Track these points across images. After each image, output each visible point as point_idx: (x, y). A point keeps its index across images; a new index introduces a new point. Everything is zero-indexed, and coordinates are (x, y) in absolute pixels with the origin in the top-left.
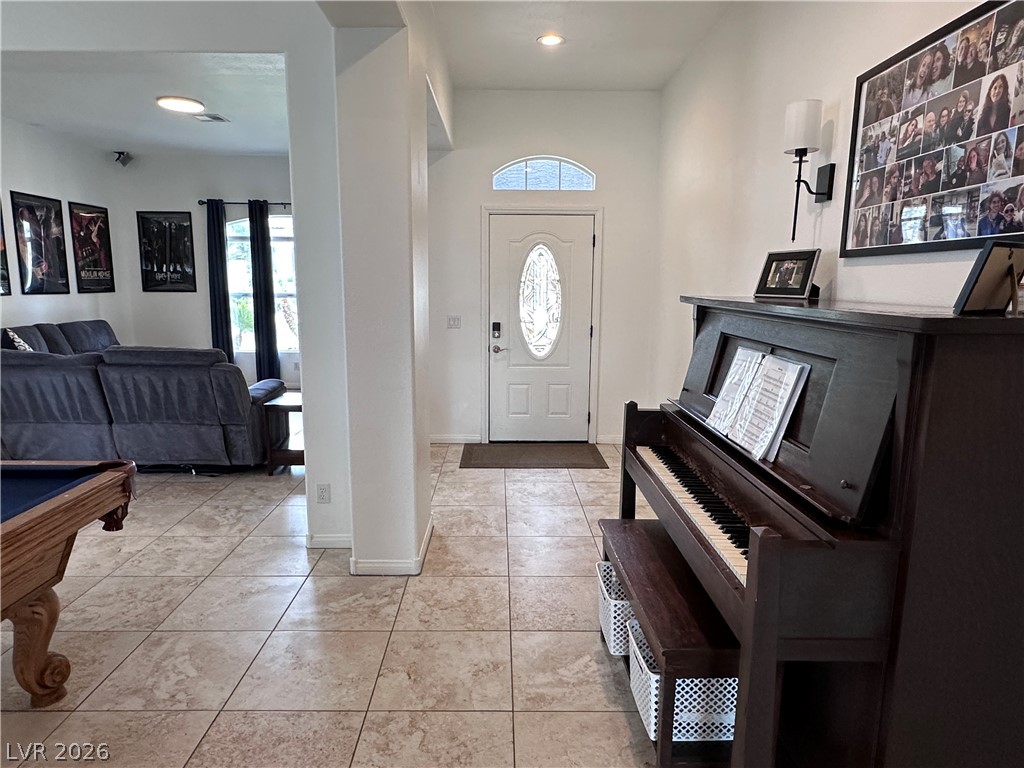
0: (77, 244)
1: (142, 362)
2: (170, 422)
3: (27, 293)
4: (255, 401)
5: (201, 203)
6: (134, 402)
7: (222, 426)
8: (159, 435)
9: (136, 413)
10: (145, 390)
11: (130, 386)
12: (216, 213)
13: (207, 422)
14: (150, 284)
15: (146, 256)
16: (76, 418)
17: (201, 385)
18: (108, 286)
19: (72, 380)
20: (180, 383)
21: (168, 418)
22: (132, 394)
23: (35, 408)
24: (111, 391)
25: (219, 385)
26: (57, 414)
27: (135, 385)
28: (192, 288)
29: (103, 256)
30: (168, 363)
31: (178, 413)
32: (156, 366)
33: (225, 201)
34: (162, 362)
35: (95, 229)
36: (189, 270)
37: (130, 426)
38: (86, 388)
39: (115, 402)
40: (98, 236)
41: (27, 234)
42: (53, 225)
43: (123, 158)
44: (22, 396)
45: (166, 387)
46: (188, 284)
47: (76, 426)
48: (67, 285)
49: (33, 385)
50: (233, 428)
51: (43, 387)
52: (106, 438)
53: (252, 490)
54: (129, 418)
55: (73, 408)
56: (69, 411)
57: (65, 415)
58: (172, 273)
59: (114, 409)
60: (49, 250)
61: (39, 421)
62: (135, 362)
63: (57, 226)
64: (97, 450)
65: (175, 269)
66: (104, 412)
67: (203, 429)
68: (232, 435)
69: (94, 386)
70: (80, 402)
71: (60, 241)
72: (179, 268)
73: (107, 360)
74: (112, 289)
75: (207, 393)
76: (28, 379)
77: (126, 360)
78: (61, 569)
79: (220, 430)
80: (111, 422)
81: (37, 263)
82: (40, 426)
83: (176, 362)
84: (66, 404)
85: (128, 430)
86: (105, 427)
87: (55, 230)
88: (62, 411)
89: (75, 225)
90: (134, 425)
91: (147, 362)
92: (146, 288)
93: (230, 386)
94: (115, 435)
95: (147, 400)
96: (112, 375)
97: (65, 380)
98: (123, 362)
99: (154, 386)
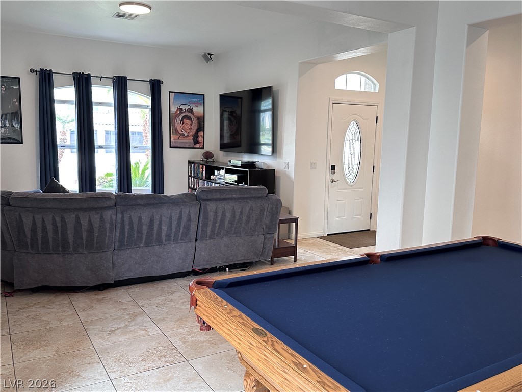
1: (227, 196)
2: (234, 236)
6: (217, 225)
7: (263, 235)
8: (225, 246)
9: (216, 232)
10: (228, 215)
11: (220, 214)
12: (46, 80)
13: (256, 233)
16: (176, 240)
17: (261, 210)
19: (185, 212)
20: (251, 209)
21: (235, 233)
22: (219, 219)
23: (149, 236)
24: (206, 218)
25: (272, 208)
26: (164, 238)
27: (224, 212)
30: (244, 196)
31: (242, 229)
33: (53, 71)
34: (239, 196)
36: (16, 126)
37: (209, 242)
38: (192, 217)
39: (206, 225)
44: (145, 228)
45: (241, 212)
47: (174, 245)
49: (156, 217)
50: (268, 236)
51: (163, 219)
52: (191, 252)
54: (210, 237)
55: (177, 232)
56: (173, 234)
59: (202, 230)
62: (222, 197)
64: (181, 262)
65: (3, 124)
66: (195, 233)
67: (253, 238)
70: (184, 228)
72: (6, 124)
75: (263, 214)
79: (263, 238)
80: (197, 241)
82: (147, 249)
85: (207, 244)
86: (192, 244)
88: (168, 235)
90: (211, 240)
94: (197, 249)
95: (227, 222)
96: (211, 206)
97: (180, 212)
98: (215, 197)
99: (234, 212)
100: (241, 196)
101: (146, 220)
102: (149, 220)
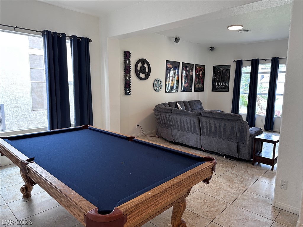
0: (196, 77)
1: (213, 116)
2: (219, 138)
3: (182, 92)
4: (251, 135)
5: (234, 61)
6: (209, 129)
7: (237, 143)
8: (215, 142)
9: (209, 133)
10: (213, 126)
11: (208, 124)
12: (239, 64)
13: (232, 140)
14: (214, 89)
15: (214, 80)
16: (191, 131)
17: (232, 127)
18: (202, 90)
19: (192, 119)
20: (225, 125)
21: (219, 137)
22: (208, 127)
23: (181, 127)
24: (203, 125)
25: (239, 128)
26: (186, 129)
27: (210, 124)
28: (227, 90)
29: (202, 80)
30: (222, 118)
31: (222, 135)
32: (217, 118)
33: (243, 60)
34: (220, 117)
35: (201, 72)
36: (227, 84)
37: (206, 137)
38: (195, 123)
39: (203, 128)
40: (202, 74)
41: (184, 75)
42: (191, 72)
43: (212, 49)
44: (179, 123)
45: (220, 126)
46: (226, 89)
47: (191, 134)
48: (192, 89)
49: (182, 120)
50: (242, 145)
51: (184, 121)
52: (199, 139)
53: (246, 170)
54: (206, 135)
55: (191, 128)
56: (189, 128)
57: (188, 131)
58: (221, 85)
59: (202, 130)
60: (189, 79)
61: (182, 131)
62: (210, 116)
63: (192, 72)
64: (195, 142)
65: (223, 84)
66: (199, 131)
67: (231, 143)
68: (240, 147)
69: (198, 122)
70: (193, 127)
71: (192, 76)
72: (224, 84)
73: (202, 115)
74: (203, 91)
75: (234, 130)
76: (181, 118)
77: (208, 115)
78: (189, 192)
79: (237, 144)
80: (201, 135)
81: (185, 83)
82: (182, 132)
83: (224, 118)
84: (189, 127)
85: (206, 138)
86: (199, 136)
87: (191, 73)
88: (188, 128)
89: (196, 71)
90: (208, 137)
91: (215, 117)
92: (213, 90)
93: (243, 129)
94: (201, 139)
95: (213, 129)
96: (203, 120)
97: (190, 119)
98: (207, 116)
99: (216, 125)
100: (221, 117)
101: (178, 120)
102: (179, 120)
